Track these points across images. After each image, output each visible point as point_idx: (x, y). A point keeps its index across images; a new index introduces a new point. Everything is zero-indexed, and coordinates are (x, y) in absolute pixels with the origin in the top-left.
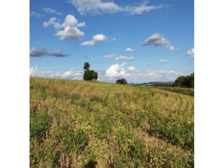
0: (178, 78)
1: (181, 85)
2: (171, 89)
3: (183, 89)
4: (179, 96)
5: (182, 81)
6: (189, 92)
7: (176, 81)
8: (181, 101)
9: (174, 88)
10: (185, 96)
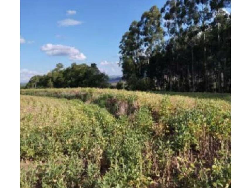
0: (32, 78)
1: (37, 86)
2: (23, 92)
3: (38, 90)
4: (32, 99)
5: (38, 81)
6: (46, 93)
7: (30, 82)
8: (34, 105)
9: (27, 90)
10: (41, 98)
